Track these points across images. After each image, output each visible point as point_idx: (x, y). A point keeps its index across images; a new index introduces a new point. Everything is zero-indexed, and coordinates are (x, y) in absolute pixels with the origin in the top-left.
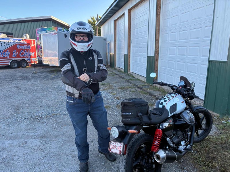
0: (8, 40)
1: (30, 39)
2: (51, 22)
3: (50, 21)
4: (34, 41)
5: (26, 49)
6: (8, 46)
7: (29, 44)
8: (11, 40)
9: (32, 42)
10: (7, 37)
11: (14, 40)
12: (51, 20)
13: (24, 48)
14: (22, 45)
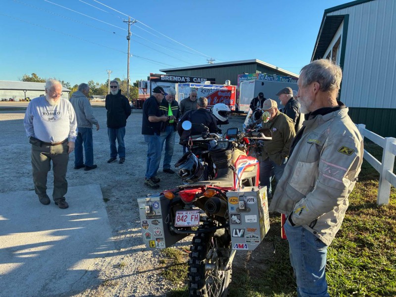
0: (212, 86)
1: (231, 86)
2: (256, 65)
3: (254, 65)
4: (235, 87)
5: (226, 97)
6: (210, 93)
7: (230, 91)
8: (214, 87)
9: (233, 88)
10: (211, 83)
11: (216, 86)
12: (255, 63)
13: (224, 94)
14: (223, 91)
